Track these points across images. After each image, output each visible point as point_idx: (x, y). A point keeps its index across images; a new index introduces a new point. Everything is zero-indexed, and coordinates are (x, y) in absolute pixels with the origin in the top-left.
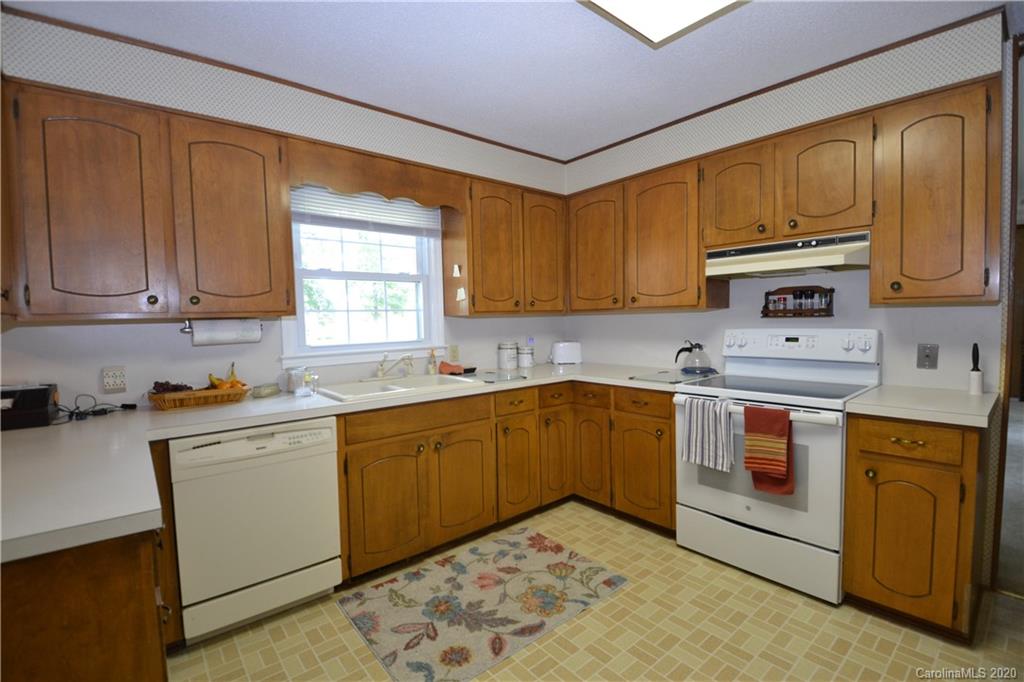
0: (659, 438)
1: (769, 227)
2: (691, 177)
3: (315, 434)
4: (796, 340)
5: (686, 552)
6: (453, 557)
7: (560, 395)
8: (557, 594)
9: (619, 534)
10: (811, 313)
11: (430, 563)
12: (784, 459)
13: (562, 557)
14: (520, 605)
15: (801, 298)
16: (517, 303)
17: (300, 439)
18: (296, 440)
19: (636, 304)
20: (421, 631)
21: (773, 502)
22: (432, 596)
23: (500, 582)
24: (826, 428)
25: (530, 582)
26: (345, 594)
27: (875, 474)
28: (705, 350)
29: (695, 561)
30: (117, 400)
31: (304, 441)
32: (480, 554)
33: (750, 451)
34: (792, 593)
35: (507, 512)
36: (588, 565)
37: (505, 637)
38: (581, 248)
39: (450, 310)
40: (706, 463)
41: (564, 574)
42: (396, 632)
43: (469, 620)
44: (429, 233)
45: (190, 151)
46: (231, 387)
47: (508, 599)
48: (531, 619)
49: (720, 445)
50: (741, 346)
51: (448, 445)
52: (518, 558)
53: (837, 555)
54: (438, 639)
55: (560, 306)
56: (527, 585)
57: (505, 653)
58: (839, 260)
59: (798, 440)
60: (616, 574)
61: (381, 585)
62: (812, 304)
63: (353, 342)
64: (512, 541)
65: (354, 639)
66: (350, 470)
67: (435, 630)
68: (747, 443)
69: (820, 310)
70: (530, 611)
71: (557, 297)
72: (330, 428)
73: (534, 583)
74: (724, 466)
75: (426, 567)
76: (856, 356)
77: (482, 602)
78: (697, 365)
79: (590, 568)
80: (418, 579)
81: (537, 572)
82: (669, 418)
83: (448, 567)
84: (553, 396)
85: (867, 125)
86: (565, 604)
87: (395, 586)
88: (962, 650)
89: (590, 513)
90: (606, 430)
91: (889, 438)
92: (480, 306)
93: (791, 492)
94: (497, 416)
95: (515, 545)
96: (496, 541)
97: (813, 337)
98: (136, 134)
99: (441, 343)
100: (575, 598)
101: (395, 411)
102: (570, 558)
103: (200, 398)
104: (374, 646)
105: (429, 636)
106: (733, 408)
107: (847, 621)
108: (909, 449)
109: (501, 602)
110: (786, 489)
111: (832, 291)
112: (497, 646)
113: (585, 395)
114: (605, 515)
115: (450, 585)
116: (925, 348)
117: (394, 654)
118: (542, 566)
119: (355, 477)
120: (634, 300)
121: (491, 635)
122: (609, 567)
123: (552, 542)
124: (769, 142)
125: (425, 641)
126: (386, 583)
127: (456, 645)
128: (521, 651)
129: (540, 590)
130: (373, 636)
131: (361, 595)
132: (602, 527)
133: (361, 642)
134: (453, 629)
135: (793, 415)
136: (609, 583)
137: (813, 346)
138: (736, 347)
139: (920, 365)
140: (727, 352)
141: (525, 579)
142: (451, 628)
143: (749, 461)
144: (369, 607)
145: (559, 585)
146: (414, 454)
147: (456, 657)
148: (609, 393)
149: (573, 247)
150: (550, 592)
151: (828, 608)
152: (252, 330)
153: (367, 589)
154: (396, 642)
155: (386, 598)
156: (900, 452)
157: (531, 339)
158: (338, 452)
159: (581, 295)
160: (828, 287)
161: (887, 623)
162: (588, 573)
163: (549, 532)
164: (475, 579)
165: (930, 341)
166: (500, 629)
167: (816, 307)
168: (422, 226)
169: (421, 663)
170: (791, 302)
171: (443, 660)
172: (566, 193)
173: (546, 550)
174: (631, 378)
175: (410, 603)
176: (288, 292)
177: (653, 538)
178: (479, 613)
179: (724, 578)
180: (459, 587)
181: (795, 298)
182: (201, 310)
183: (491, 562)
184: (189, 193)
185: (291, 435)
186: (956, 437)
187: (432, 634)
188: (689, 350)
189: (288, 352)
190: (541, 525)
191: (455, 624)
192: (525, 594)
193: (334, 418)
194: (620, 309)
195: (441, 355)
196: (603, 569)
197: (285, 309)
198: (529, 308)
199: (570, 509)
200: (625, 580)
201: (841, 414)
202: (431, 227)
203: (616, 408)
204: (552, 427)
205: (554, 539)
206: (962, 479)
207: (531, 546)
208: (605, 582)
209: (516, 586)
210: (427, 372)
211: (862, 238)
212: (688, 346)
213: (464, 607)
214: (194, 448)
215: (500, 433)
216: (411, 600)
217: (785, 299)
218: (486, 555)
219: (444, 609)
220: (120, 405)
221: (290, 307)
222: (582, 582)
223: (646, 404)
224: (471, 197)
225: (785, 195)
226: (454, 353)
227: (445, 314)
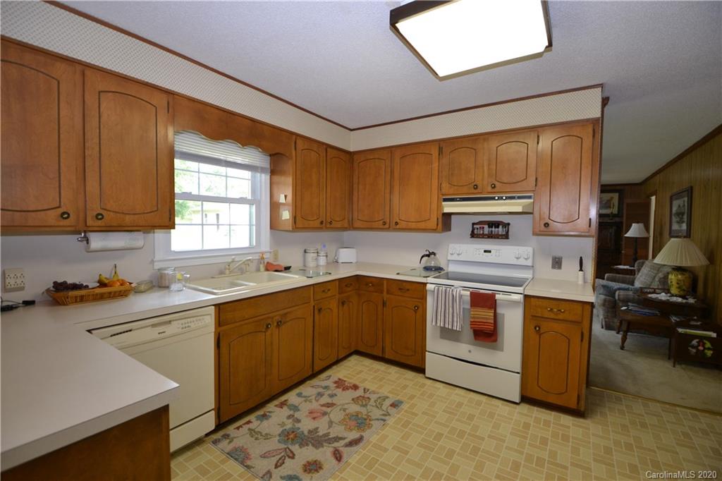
0: (416, 311)
1: (480, 186)
2: (435, 152)
3: (200, 320)
4: (490, 252)
5: (431, 381)
6: (286, 401)
7: (351, 284)
8: (365, 417)
9: (390, 373)
10: (497, 236)
11: (271, 407)
12: (492, 322)
13: (360, 393)
14: (343, 427)
15: (492, 227)
16: (322, 223)
17: (190, 324)
18: (187, 325)
19: (398, 227)
20: (282, 454)
21: (484, 347)
22: (281, 429)
23: (325, 414)
24: (514, 303)
25: (345, 410)
26: (214, 437)
27: (539, 328)
28: (437, 256)
29: (439, 386)
30: (18, 297)
31: (192, 325)
32: (305, 397)
33: (474, 318)
34: (494, 399)
35: (319, 365)
36: (378, 396)
37: (341, 449)
38: (361, 187)
39: (274, 224)
40: (447, 326)
41: (364, 403)
42: (264, 457)
43: (312, 441)
44: (262, 170)
45: (99, 98)
46: (121, 285)
47: (334, 425)
48: (354, 435)
49: (455, 315)
50: (459, 254)
51: (285, 323)
52: (332, 396)
53: (519, 375)
54: (296, 457)
55: (346, 225)
56: (344, 414)
57: (345, 459)
58: (519, 209)
59: (499, 311)
60: (397, 399)
61: (241, 426)
62: (498, 231)
63: (206, 248)
64: (323, 385)
65: (233, 467)
66: (221, 345)
67: (292, 452)
68: (472, 313)
69: (502, 235)
70: (351, 430)
71: (344, 219)
72: (210, 315)
73: (347, 411)
74: (457, 327)
75: (270, 410)
76: (522, 262)
77: (317, 428)
78: (432, 265)
79: (380, 398)
80: (267, 419)
81: (347, 404)
82: (422, 299)
83: (285, 408)
84: (346, 286)
85: (534, 135)
86: (371, 422)
87: (251, 426)
88: (581, 420)
89: (368, 362)
90: (380, 307)
91: (546, 308)
92: (299, 224)
93: (495, 341)
94: (314, 301)
95: (326, 388)
96: (313, 387)
97: (499, 250)
98: (56, 79)
99: (268, 249)
100: (377, 417)
101: (252, 300)
102: (365, 392)
103: (97, 294)
104: (252, 469)
105: (289, 457)
106: (463, 292)
107: (525, 412)
108: (557, 314)
109: (330, 427)
110: (493, 338)
111: (509, 224)
112: (338, 456)
113: (367, 284)
114: (377, 362)
115: (291, 420)
116: (556, 258)
117: (269, 473)
118: (349, 400)
119: (224, 349)
120: (397, 224)
121: (332, 449)
122: (390, 395)
123: (349, 383)
124: (482, 137)
125: (287, 460)
126: (244, 424)
127: (310, 459)
128: (353, 456)
129: (353, 416)
130: (249, 463)
131: (228, 435)
132: (378, 370)
133: (241, 469)
134: (304, 449)
135: (498, 297)
136: (394, 405)
137: (499, 256)
138: (455, 255)
139: (553, 267)
140: (450, 258)
141: (340, 410)
142: (303, 449)
143: (472, 323)
144: (238, 443)
145: (364, 410)
146: (264, 330)
147: (313, 467)
148: (383, 284)
149: (355, 186)
150: (360, 416)
151: (515, 406)
152: (136, 239)
153: (231, 430)
154: (268, 464)
155: (248, 436)
156: (552, 316)
157: (324, 246)
158: (215, 332)
159: (359, 218)
160: (506, 222)
161: (544, 410)
162: (379, 401)
163: (345, 377)
164: (307, 413)
165: (558, 254)
166: (336, 444)
167: (500, 233)
168: (258, 165)
169: (291, 476)
170: (486, 230)
171: (305, 471)
172: (352, 150)
173: (348, 389)
174: (398, 274)
175: (267, 437)
176: (170, 211)
177: (410, 374)
178: (318, 436)
179: (456, 394)
180: (298, 421)
181: (489, 227)
182: (103, 224)
183: (314, 401)
184: (98, 131)
185: (183, 321)
186: (579, 307)
187: (291, 455)
188: (428, 256)
189: (159, 255)
190: (339, 372)
191: (304, 446)
192: (344, 420)
193: (213, 307)
194: (386, 229)
195: (268, 258)
196: (387, 397)
197: (167, 225)
198: (328, 226)
199: (354, 359)
200: (402, 402)
201: (522, 296)
202: (262, 166)
203: (388, 292)
204: (345, 306)
205: (351, 381)
206: (582, 329)
207: (337, 387)
208: (391, 405)
209: (336, 415)
210: (258, 270)
211: (530, 197)
212: (428, 253)
213: (306, 433)
214: (111, 336)
215: (316, 312)
216: (266, 434)
217: (483, 228)
218: (309, 397)
219: (292, 436)
220: (21, 302)
221: (171, 223)
222: (378, 407)
223: (408, 290)
224: (295, 149)
225: (489, 169)
226: (276, 255)
227: (271, 228)
